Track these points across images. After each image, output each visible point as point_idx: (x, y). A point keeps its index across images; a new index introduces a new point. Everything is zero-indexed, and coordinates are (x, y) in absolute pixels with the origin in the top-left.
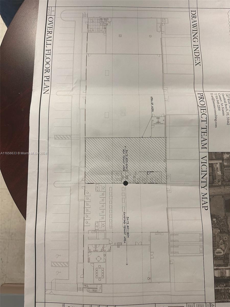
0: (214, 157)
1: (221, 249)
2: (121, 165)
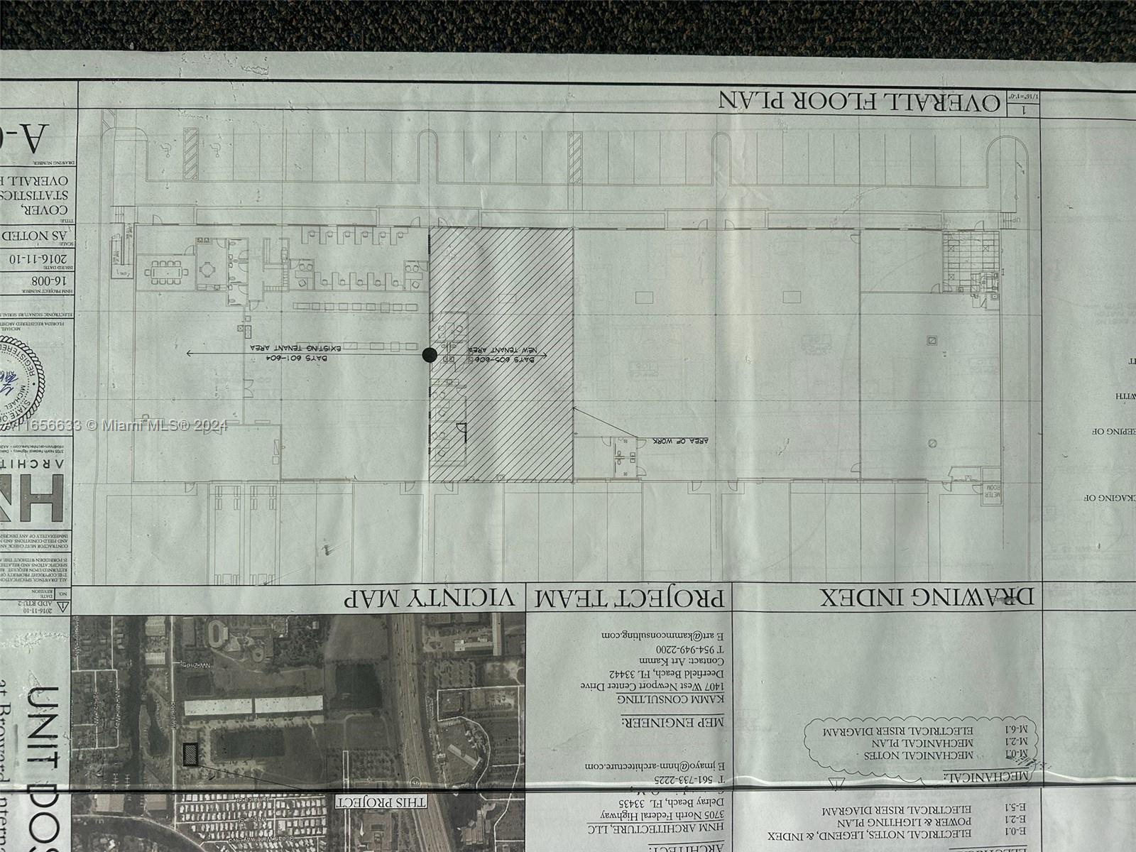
0: (509, 630)
1: (228, 641)
2: (489, 342)
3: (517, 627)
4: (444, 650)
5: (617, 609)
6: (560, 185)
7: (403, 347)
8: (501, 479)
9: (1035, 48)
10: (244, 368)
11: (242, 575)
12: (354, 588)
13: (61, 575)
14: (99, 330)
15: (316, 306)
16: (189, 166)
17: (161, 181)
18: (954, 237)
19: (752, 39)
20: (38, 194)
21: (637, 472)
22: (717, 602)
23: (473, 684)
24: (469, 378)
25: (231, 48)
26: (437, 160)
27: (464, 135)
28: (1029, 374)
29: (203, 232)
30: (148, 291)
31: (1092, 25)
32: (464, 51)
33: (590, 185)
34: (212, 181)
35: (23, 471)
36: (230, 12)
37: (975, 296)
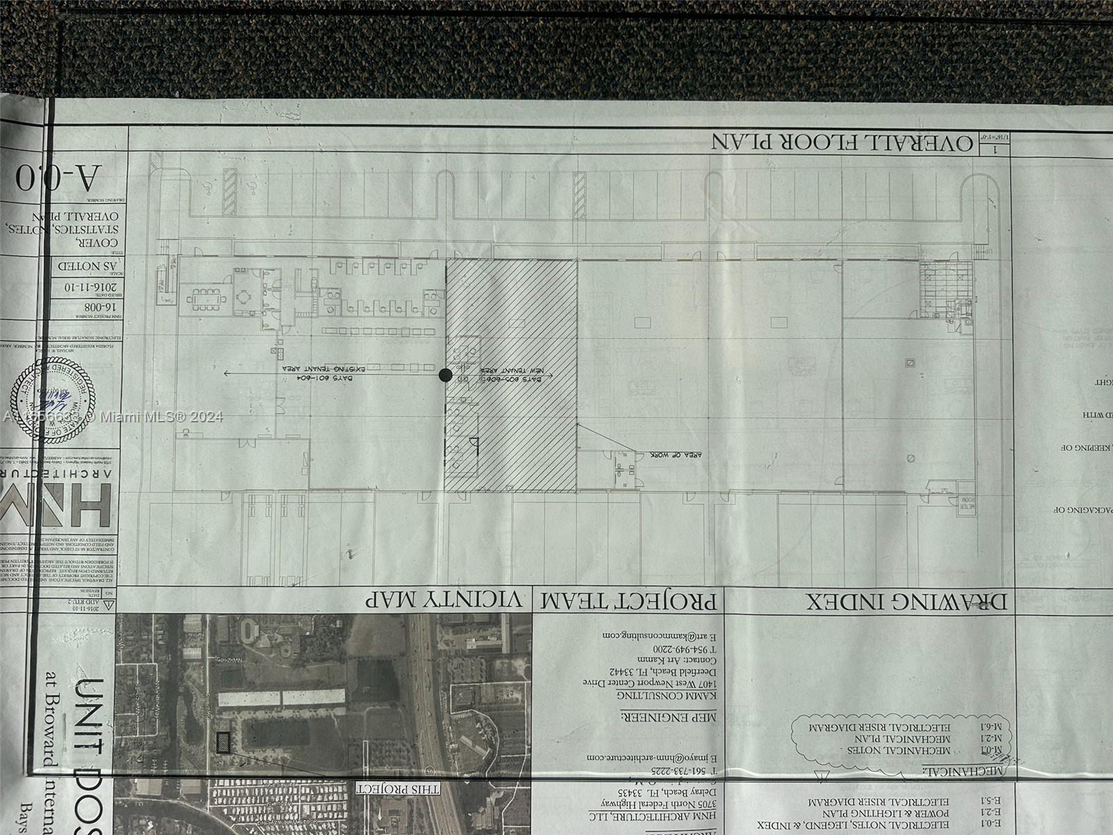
0: (517, 630)
1: (259, 638)
2: (499, 364)
3: (525, 627)
4: (457, 648)
5: (617, 611)
6: (566, 220)
7: (421, 367)
8: (511, 490)
9: (1006, 92)
10: (276, 387)
11: (272, 577)
12: (375, 589)
13: (107, 576)
14: (145, 352)
15: (343, 331)
16: (227, 203)
17: (201, 217)
18: (930, 267)
19: (742, 86)
20: (91, 228)
21: (635, 483)
22: (710, 605)
23: (483, 680)
24: (481, 395)
25: (267, 96)
26: (454, 199)
27: (479, 176)
28: (1002, 394)
29: (240, 263)
30: (189, 317)
31: (1058, 71)
32: (478, 98)
33: (593, 220)
34: (249, 217)
35: (74, 480)
36: (266, 64)
37: (950, 321)
